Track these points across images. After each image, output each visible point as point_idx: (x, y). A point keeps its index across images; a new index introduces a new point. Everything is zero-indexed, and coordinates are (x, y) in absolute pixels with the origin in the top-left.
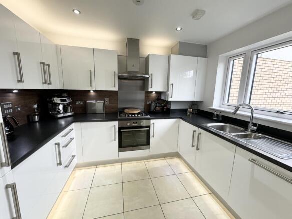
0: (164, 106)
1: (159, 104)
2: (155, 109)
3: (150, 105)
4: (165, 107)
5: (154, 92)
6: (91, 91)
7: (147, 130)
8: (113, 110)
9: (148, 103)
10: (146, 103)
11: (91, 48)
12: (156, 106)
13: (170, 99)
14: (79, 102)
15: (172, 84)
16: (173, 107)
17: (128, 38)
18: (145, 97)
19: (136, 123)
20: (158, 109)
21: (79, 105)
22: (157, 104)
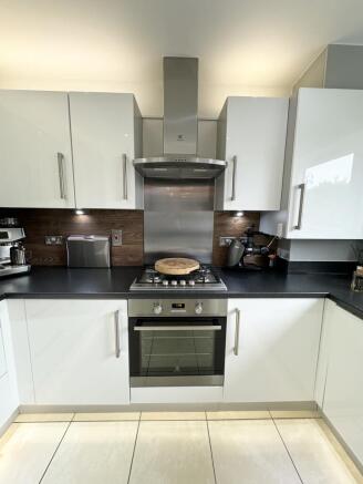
0: (268, 253)
1: (254, 246)
2: (242, 260)
3: (227, 249)
4: (272, 256)
5: (240, 214)
6: (79, 212)
7: (217, 331)
8: (131, 259)
9: (222, 244)
10: (216, 242)
11: (62, 93)
12: (245, 254)
13: (291, 235)
14: (54, 239)
15: (302, 187)
16: (295, 256)
17: (165, 58)
18: (215, 225)
19: (183, 306)
20: (250, 259)
21: (53, 244)
22: (246, 246)
